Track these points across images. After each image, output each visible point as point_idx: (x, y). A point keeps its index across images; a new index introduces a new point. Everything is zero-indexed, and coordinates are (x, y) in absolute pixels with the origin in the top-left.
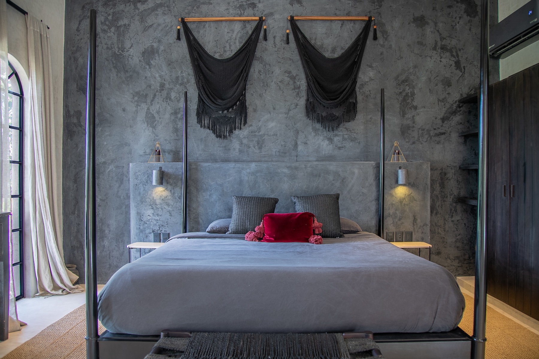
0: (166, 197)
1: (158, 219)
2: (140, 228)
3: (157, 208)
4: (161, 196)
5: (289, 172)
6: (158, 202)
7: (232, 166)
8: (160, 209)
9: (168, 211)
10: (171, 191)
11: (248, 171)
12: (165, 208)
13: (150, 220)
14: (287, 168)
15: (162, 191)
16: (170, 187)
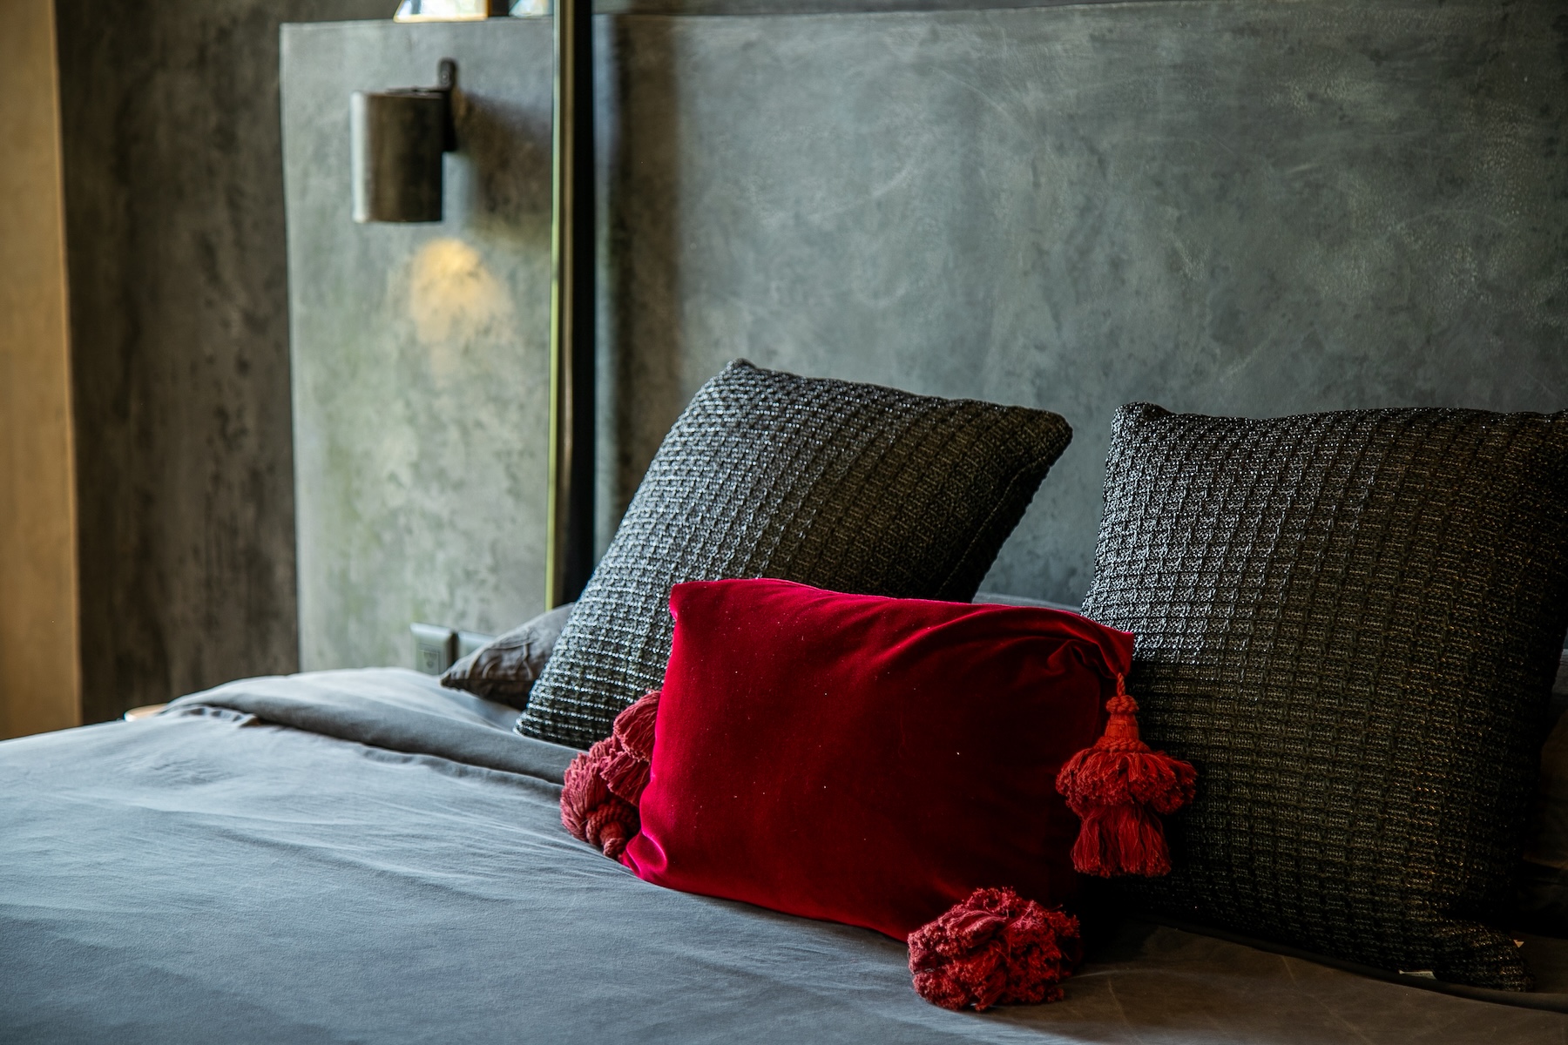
0: (487, 331)
1: (445, 514)
2: (344, 575)
3: (437, 424)
4: (456, 322)
5: (1392, 114)
6: (443, 364)
7: (908, 54)
8: (453, 434)
9: (498, 455)
10: (512, 277)
11: (1033, 97)
12: (479, 425)
13: (402, 520)
14: (1377, 57)
15: (460, 278)
16: (506, 245)
